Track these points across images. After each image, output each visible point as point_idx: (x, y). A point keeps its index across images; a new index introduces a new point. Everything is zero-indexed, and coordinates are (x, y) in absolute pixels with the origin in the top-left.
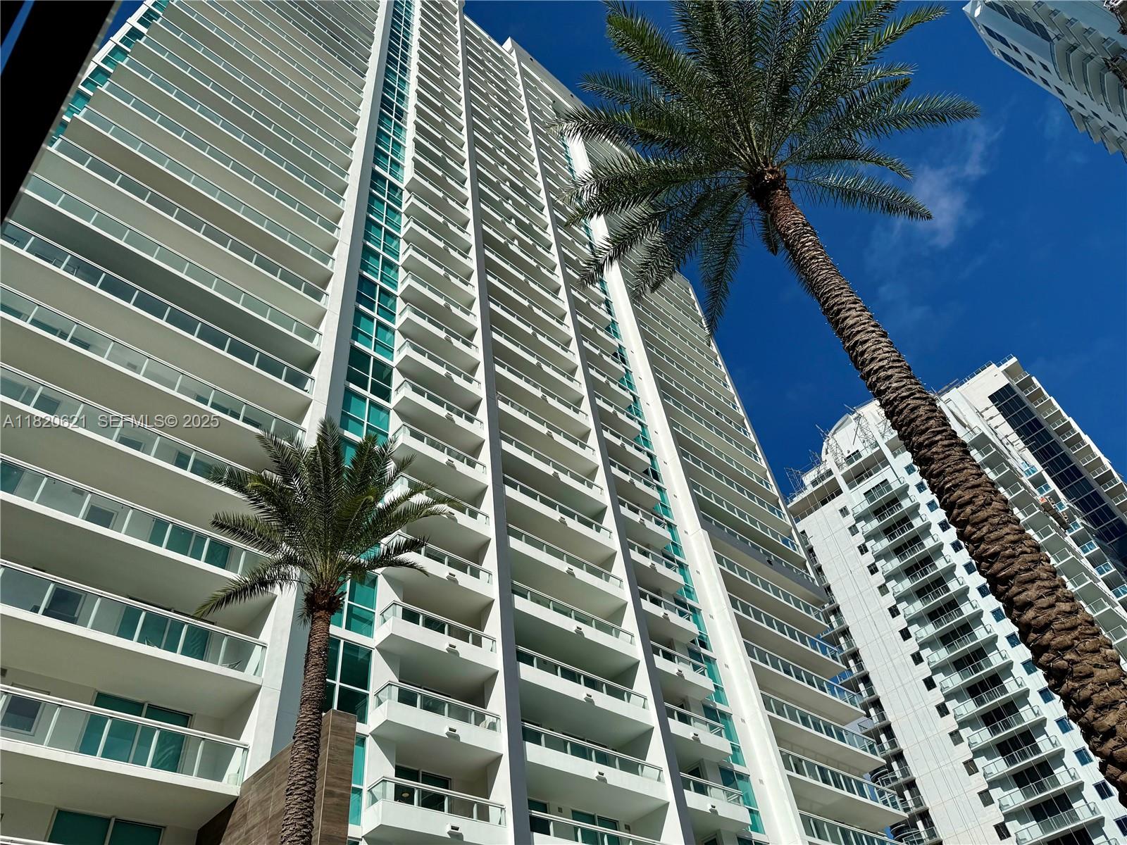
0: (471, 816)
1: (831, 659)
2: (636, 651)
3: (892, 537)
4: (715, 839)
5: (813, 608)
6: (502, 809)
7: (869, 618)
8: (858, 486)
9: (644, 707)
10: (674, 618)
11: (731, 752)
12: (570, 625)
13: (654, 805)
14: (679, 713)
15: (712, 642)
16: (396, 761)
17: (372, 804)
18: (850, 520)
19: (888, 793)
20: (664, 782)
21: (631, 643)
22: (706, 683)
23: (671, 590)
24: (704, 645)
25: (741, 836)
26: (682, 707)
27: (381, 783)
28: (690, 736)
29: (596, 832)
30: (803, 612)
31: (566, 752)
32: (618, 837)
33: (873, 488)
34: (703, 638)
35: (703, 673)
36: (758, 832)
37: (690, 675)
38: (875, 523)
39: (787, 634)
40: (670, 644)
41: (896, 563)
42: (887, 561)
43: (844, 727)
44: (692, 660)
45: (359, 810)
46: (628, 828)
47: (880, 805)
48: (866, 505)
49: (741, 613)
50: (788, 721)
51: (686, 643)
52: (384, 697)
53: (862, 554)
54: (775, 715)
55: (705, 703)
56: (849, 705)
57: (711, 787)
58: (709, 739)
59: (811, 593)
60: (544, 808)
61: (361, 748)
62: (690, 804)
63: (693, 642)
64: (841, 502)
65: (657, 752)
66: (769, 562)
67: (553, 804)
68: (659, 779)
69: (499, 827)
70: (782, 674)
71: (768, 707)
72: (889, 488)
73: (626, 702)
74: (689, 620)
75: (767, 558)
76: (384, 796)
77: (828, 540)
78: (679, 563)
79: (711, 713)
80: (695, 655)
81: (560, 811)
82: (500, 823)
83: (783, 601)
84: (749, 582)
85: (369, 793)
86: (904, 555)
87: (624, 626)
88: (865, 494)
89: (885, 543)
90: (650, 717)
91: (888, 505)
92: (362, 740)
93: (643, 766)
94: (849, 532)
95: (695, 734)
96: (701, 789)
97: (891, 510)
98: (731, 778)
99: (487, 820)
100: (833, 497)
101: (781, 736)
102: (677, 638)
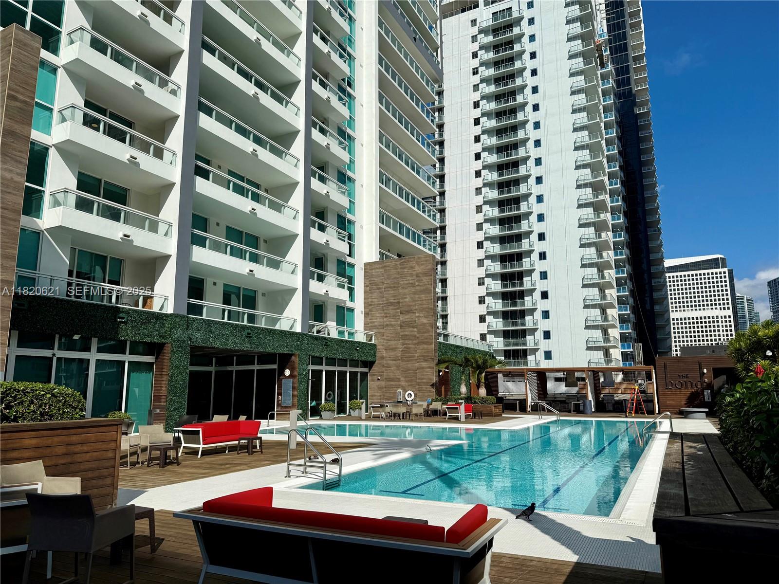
0: (149, 153)
1: (430, 122)
2: (300, 72)
3: (497, 52)
4: (323, 212)
5: (431, 84)
6: (174, 154)
7: (459, 104)
8: (491, 6)
9: (296, 114)
10: (335, 57)
11: (349, 163)
12: (252, 34)
13: (288, 181)
14: (320, 127)
15: (356, 84)
16: (86, 96)
17: (62, 123)
18: (475, 30)
19: (433, 211)
20: (298, 168)
21: (297, 65)
22: (344, 111)
23: (338, 35)
24: (350, 85)
25: (340, 213)
26: (323, 123)
27: (70, 109)
28: (324, 144)
29: (243, 187)
30: (424, 84)
31: (231, 128)
32: (258, 194)
33: (500, 11)
34: (350, 79)
35: (344, 104)
36: (350, 214)
37: (335, 102)
38: (490, 38)
39: (409, 96)
40: (326, 76)
41: (491, 72)
42: (487, 68)
43: (422, 167)
44: (339, 93)
45: (49, 124)
46: (267, 191)
47: (426, 217)
48: (490, 23)
49: (383, 70)
50: (390, 153)
51: (338, 79)
52: (76, 39)
53: (473, 58)
54: (383, 147)
55: (340, 126)
56: (430, 154)
57: (330, 180)
58: (336, 150)
59: (434, 72)
60: (208, 162)
61: (53, 76)
62: (313, 187)
63: (343, 80)
64: (475, 14)
65: (298, 148)
66: (415, 39)
67: (214, 161)
68: (296, 166)
69: (170, 166)
70: (397, 121)
71: (381, 141)
72: (510, 15)
73: (283, 107)
74: (345, 63)
75: (414, 36)
76: (73, 118)
77: (455, 41)
78: (349, 14)
79: (342, 133)
80: (342, 90)
81: (219, 167)
82: (171, 163)
83: (414, 71)
84: (396, 49)
85: (59, 113)
86: (499, 68)
87: (295, 50)
88: (493, 14)
89: (491, 55)
90: (300, 123)
91: (505, 27)
92: (54, 70)
93: (286, 154)
94: (471, 39)
95: (328, 144)
96: (322, 179)
97: (505, 32)
98: (343, 179)
99: (162, 159)
100: (471, 9)
101: (383, 162)
102: (333, 73)
